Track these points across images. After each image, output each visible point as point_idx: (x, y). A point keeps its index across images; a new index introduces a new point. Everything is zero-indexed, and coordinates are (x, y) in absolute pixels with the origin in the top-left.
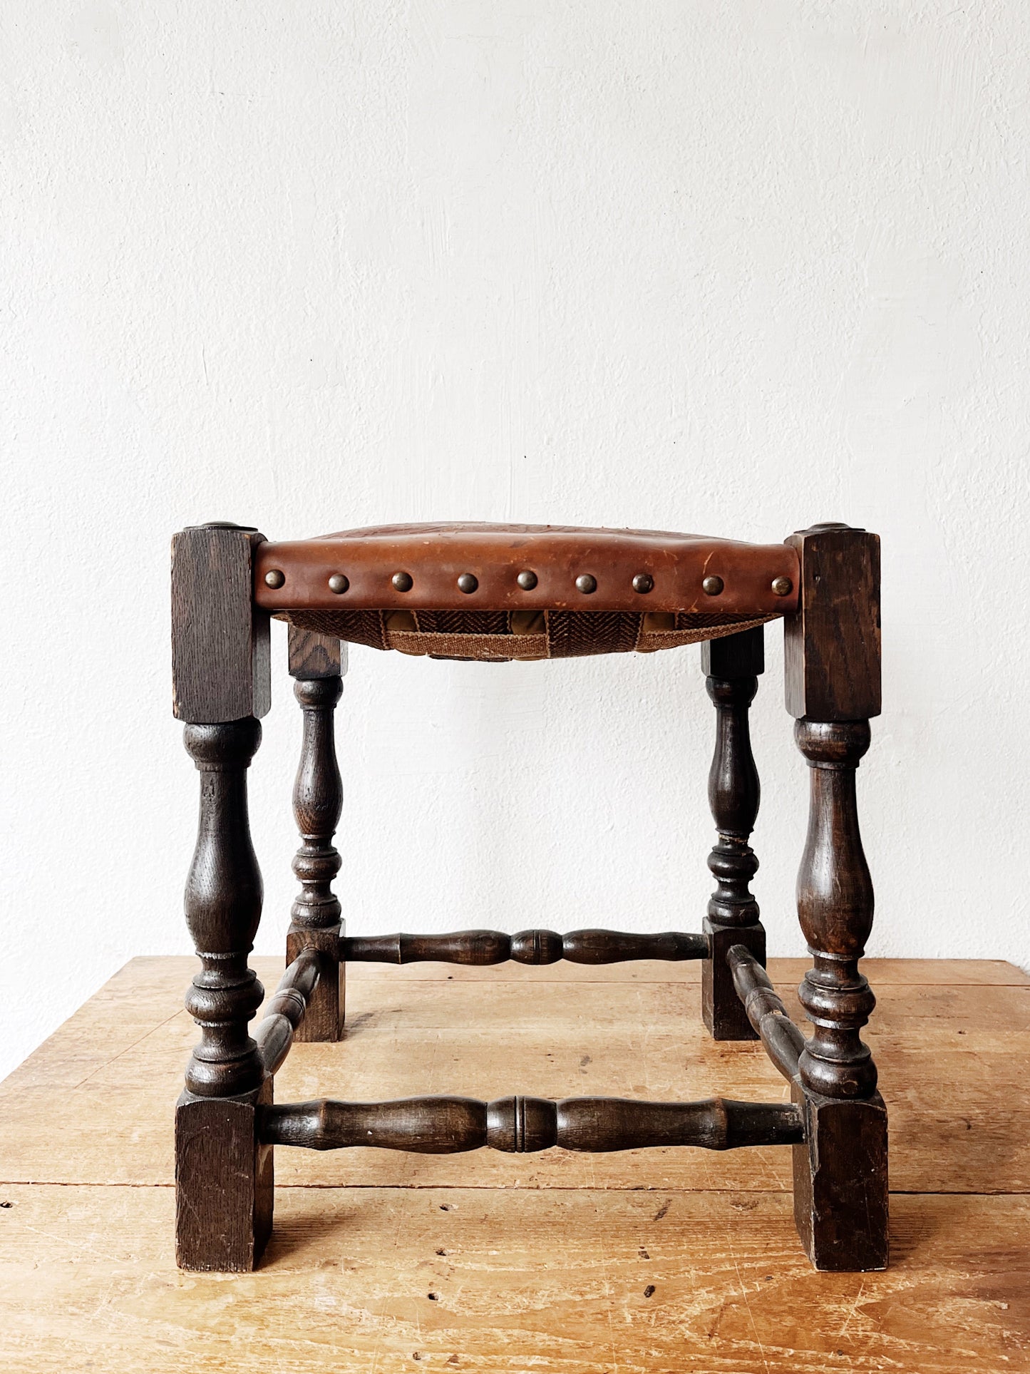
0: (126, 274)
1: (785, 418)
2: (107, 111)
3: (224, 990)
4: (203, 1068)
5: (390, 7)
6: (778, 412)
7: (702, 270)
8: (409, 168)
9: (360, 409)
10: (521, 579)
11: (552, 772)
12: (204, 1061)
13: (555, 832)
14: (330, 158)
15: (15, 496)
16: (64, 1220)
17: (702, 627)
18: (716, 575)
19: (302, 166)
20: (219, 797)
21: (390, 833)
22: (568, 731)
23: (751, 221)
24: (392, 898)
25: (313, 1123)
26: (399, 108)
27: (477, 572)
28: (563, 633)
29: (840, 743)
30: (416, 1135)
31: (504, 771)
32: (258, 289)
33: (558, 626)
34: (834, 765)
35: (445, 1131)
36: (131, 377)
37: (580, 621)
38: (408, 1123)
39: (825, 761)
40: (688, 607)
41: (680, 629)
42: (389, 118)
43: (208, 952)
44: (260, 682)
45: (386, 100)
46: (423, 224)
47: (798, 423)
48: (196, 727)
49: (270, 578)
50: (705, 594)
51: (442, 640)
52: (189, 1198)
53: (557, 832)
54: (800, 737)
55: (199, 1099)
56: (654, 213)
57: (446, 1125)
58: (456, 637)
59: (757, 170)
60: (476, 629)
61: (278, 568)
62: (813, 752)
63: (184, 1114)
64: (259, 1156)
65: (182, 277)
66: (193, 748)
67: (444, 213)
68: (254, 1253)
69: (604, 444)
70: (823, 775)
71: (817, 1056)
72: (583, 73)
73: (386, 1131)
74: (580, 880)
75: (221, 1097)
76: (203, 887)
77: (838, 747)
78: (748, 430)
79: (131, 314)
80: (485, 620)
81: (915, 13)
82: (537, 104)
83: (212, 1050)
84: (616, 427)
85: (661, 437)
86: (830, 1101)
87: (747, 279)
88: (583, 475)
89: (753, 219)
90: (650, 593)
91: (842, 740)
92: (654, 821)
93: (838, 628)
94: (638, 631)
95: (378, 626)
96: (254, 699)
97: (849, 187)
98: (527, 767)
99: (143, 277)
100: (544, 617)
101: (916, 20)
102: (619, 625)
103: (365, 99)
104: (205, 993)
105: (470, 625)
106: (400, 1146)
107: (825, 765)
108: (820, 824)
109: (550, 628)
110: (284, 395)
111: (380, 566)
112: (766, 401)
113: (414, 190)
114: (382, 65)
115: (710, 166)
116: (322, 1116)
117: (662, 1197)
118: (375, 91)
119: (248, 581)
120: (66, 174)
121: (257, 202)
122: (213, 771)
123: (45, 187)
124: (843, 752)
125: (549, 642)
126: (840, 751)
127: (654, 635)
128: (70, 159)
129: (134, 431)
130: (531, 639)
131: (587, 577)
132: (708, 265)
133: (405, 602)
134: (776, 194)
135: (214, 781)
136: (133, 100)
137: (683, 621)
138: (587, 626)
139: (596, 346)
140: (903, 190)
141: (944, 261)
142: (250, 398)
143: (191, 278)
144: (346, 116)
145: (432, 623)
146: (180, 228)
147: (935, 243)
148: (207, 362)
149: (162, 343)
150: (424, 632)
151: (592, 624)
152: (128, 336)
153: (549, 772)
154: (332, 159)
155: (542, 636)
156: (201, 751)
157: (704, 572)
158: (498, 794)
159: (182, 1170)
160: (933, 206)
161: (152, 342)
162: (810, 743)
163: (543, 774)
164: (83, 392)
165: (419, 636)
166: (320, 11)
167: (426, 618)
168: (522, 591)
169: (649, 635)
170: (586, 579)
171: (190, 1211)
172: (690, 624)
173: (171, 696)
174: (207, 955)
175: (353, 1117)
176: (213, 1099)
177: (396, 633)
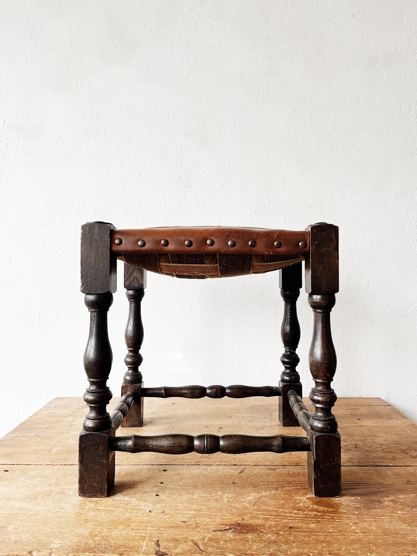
0: (113, 147)
1: (351, 198)
2: (106, 89)
3: (98, 392)
4: (90, 421)
5: (208, 52)
6: (348, 196)
7: (320, 145)
8: (214, 109)
9: (196, 196)
10: (208, 242)
11: (265, 328)
12: (90, 419)
13: (266, 350)
14: (186, 106)
15: (72, 227)
16: (27, 474)
17: (275, 262)
18: (279, 241)
19: (176, 109)
20: (97, 321)
21: (206, 350)
22: (271, 312)
23: (338, 127)
24: (206, 374)
25: (130, 443)
26: (211, 88)
27: (192, 239)
28: (224, 264)
29: (324, 302)
30: (167, 447)
31: (248, 327)
32: (160, 153)
33: (222, 261)
34: (322, 311)
35: (178, 445)
36: (114, 184)
37: (230, 258)
38: (165, 443)
39: (318, 309)
40: (269, 252)
41: (267, 262)
42: (207, 92)
43: (92, 378)
44: (113, 280)
45: (206, 85)
46: (219, 129)
47: (355, 200)
48: (89, 296)
49: (117, 241)
50: (275, 248)
51: (180, 267)
52: (83, 469)
53: (267, 350)
54: (310, 300)
55: (88, 433)
56: (303, 125)
57: (179, 443)
58: (185, 266)
59: (340, 109)
60: (192, 262)
61: (120, 238)
62: (315, 306)
63: (82, 438)
64: (110, 455)
65: (133, 148)
66: (88, 303)
67: (227, 125)
68: (107, 490)
69: (284, 208)
70: (318, 314)
71: (315, 418)
72: (277, 75)
73: (157, 446)
74: (276, 368)
75: (96, 432)
76: (91, 354)
77: (323, 303)
78: (337, 203)
79: (114, 162)
80: (195, 258)
81: (397, 53)
82: (261, 86)
83: (93, 415)
84: (289, 202)
85: (305, 205)
86: (320, 434)
87: (336, 148)
88: (277, 219)
89: (339, 127)
90: (255, 247)
91: (324, 301)
92: (303, 346)
93: (323, 260)
94: (251, 263)
95: (156, 261)
96: (110, 285)
97: (374, 115)
98: (256, 326)
99: (119, 148)
100: (217, 257)
101: (398, 55)
102: (245, 261)
103: (199, 85)
104: (91, 394)
105: (190, 261)
106: (161, 451)
107: (319, 311)
108: (317, 333)
109: (219, 262)
110: (169, 191)
111: (157, 238)
112: (344, 192)
113: (216, 117)
114: (205, 73)
115: (323, 108)
116: (133, 440)
117: (243, 467)
118: (203, 82)
119: (109, 242)
120: (92, 112)
121: (160, 121)
122: (95, 312)
123: (84, 116)
124: (325, 306)
125: (219, 268)
126: (324, 305)
127: (257, 265)
128: (93, 106)
129: (115, 204)
130: (213, 266)
131: (232, 241)
132: (322, 143)
133: (166, 250)
134: (347, 118)
135: (95, 316)
136: (116, 85)
137: (268, 259)
138: (233, 261)
139: (282, 172)
140: (393, 116)
141: (408, 142)
142: (157, 192)
143: (136, 149)
144: (192, 91)
145: (176, 260)
146: (132, 131)
147: (405, 135)
148: (141, 179)
149: (125, 172)
150: (173, 264)
151: (234, 260)
152: (113, 169)
153: (264, 328)
154: (187, 106)
155: (216, 265)
156: (90, 305)
157: (275, 240)
158: (245, 336)
159: (81, 459)
160: (404, 122)
161: (122, 172)
162: (313, 302)
163: (262, 328)
164: (97, 189)
165: (171, 265)
166: (183, 53)
167: (174, 258)
168: (209, 246)
169: (256, 265)
170: (232, 242)
171: (84, 474)
172: (270, 260)
173: (80, 284)
174: (92, 380)
175: (144, 441)
176: (93, 433)
177: (163, 264)
